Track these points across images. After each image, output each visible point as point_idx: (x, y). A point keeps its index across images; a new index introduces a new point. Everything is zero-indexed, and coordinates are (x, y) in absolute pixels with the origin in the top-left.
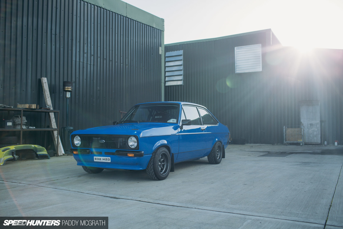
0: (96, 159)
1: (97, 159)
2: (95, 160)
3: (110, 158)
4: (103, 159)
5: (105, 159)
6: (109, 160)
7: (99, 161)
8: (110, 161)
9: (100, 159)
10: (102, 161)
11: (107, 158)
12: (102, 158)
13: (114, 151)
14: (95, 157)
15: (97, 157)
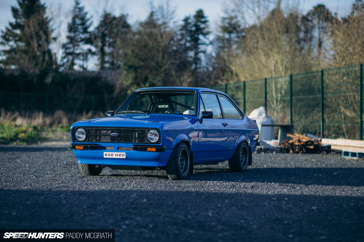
0: (106, 155)
1: (108, 155)
2: (105, 157)
4: (116, 155)
6: (123, 155)
7: (110, 157)
8: (125, 157)
10: (114, 157)
11: (121, 153)
12: (114, 153)
14: (105, 153)
15: (107, 153)
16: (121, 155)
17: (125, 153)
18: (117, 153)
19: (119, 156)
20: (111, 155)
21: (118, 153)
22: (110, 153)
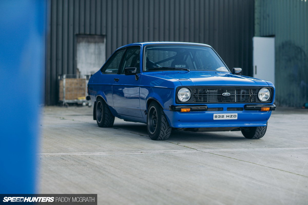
0: (216, 117)
1: (218, 117)
2: (214, 119)
5: (230, 116)
6: (235, 116)
8: (236, 118)
9: (223, 117)
10: (225, 118)
12: (225, 115)
14: (214, 115)
15: (218, 115)
16: (233, 116)
17: (237, 114)
18: (228, 115)
19: (231, 117)
20: (221, 117)
21: (230, 114)
22: (221, 115)
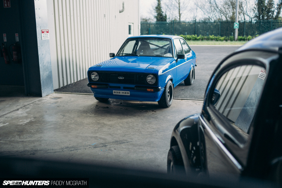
2: (114, 94)
3: (129, 92)
4: (122, 93)
5: (124, 93)
7: (118, 94)
8: (129, 95)
9: (119, 93)
10: (121, 94)
13: (133, 86)
14: (114, 91)
15: (116, 91)
16: (127, 93)
18: (123, 92)
22: (118, 91)
